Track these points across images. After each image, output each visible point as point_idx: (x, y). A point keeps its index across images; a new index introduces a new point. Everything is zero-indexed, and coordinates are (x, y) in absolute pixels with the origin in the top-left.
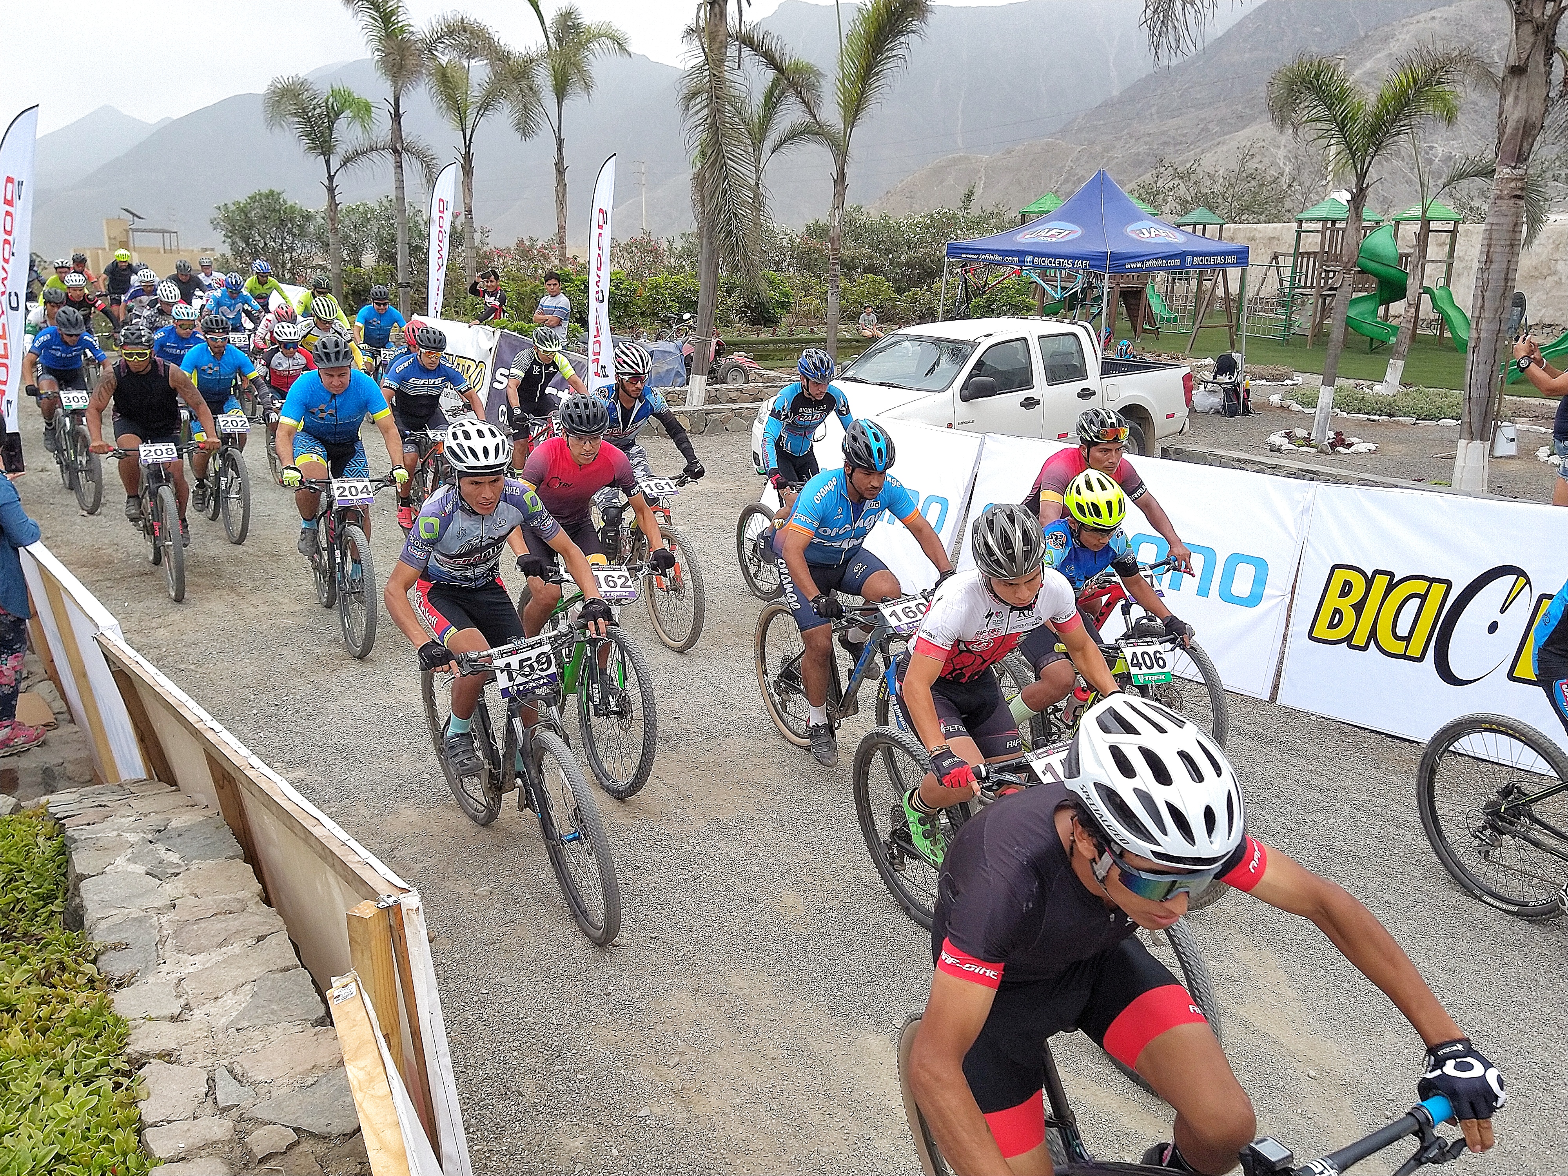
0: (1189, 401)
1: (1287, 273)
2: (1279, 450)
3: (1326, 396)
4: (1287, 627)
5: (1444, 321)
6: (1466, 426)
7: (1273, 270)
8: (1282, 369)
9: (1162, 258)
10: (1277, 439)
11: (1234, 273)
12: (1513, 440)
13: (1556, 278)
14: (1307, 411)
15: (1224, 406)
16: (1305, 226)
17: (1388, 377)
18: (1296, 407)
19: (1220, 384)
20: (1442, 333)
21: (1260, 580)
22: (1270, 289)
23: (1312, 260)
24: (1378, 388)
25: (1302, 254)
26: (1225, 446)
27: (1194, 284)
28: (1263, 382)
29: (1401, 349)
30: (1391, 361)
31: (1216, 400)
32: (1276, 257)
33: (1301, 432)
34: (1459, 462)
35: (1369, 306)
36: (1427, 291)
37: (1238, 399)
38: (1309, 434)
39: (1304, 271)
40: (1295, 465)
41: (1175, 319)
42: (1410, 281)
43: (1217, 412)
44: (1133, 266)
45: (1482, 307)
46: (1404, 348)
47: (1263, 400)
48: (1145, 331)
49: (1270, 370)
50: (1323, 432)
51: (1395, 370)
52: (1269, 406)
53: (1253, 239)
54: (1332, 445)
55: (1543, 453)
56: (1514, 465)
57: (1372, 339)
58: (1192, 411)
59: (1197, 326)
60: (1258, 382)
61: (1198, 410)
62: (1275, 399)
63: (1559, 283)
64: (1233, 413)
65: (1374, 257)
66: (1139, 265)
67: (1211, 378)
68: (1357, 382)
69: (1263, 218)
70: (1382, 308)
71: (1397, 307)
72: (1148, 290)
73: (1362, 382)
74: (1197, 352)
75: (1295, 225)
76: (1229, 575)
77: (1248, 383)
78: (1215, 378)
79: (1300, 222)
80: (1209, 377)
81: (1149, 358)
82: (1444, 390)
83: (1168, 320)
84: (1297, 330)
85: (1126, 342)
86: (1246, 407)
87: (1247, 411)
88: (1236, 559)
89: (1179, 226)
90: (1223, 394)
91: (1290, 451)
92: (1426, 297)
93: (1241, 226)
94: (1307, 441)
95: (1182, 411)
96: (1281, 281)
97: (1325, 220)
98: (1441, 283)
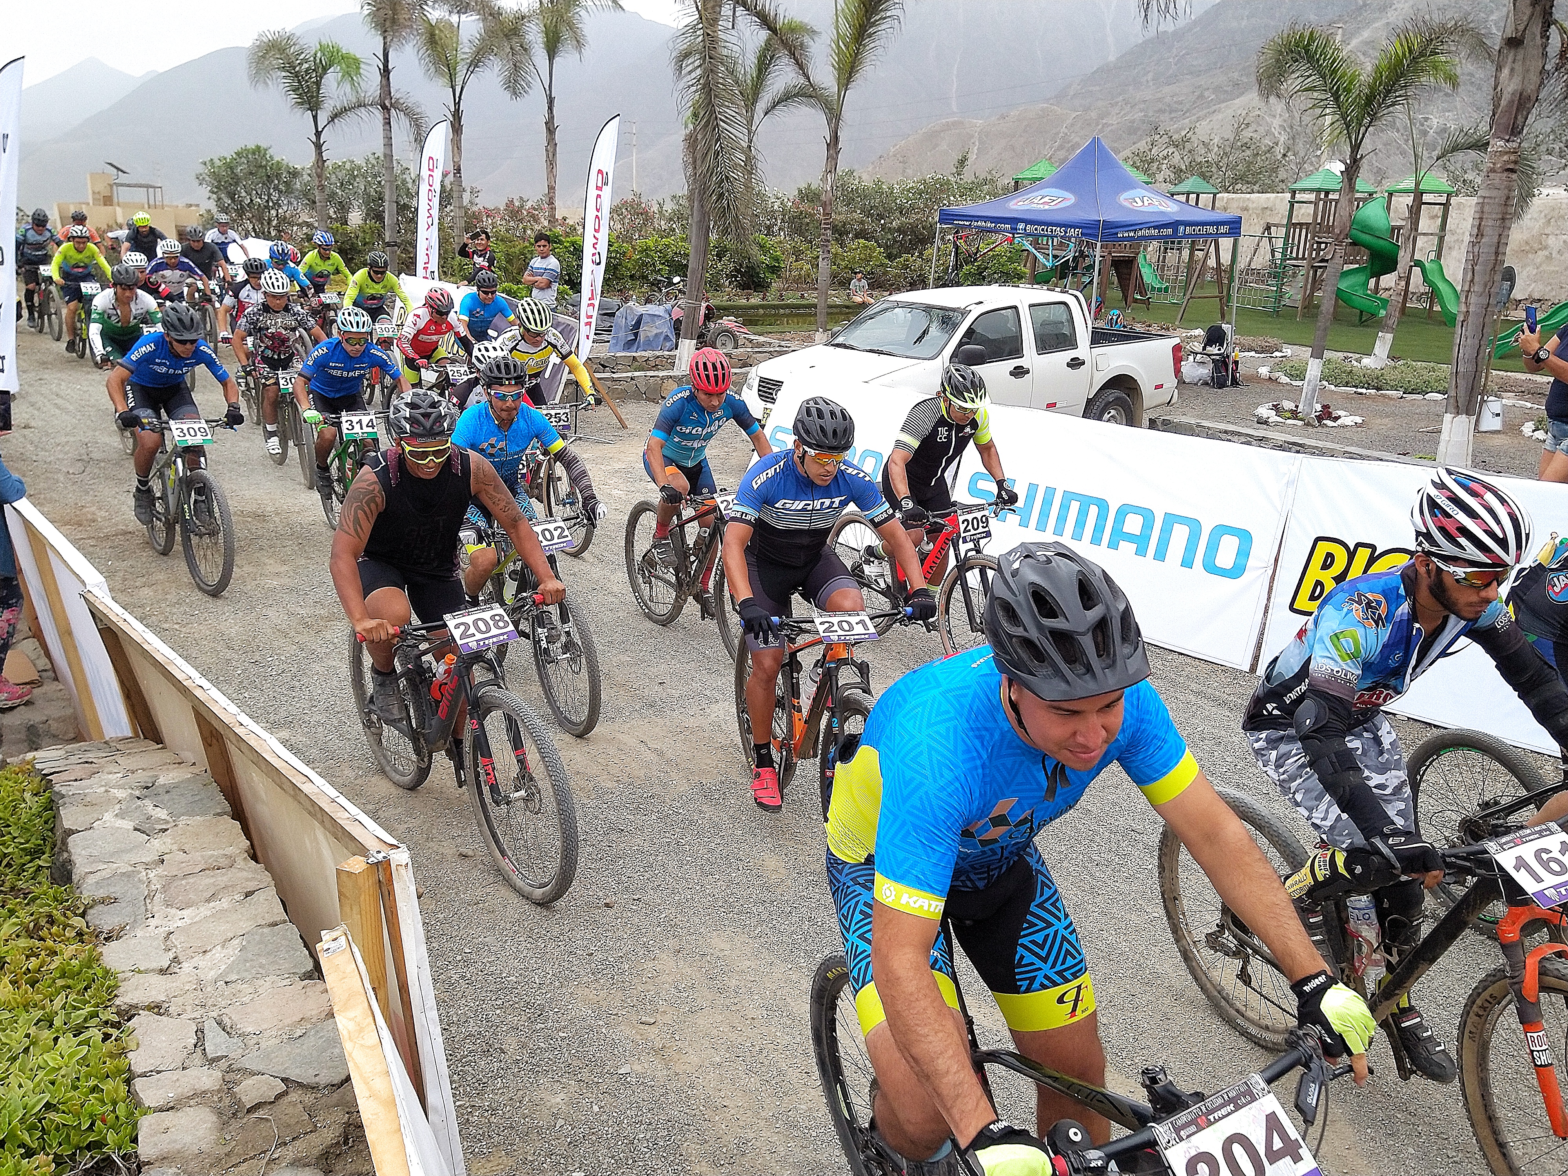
0: (1177, 371)
1: (1279, 244)
2: (1266, 423)
3: (1314, 368)
4: (1269, 599)
5: (1434, 295)
6: (1452, 401)
7: (1265, 241)
8: (1272, 341)
9: (1155, 228)
10: (1264, 411)
11: (1226, 244)
12: (1498, 415)
13: (1546, 253)
14: (1294, 383)
15: (1213, 378)
16: (1298, 197)
17: (1376, 350)
18: (1284, 379)
19: (1209, 355)
20: (1431, 307)
21: (1244, 553)
22: (1262, 260)
23: (1304, 232)
24: (1366, 361)
25: (1295, 225)
26: (1213, 418)
27: (1186, 253)
28: (1253, 354)
29: (1390, 322)
30: (1380, 334)
31: (1205, 372)
32: (1268, 228)
33: (1288, 405)
34: (1444, 436)
35: (1360, 278)
36: (1418, 263)
37: (1227, 370)
38: (1297, 407)
39: (1296, 242)
40: (1280, 437)
41: (1166, 289)
42: (1401, 253)
43: (1206, 384)
44: (1126, 235)
45: (1472, 281)
46: (1393, 321)
47: (1252, 371)
48: (1136, 301)
49: (1260, 341)
50: (1311, 405)
51: (1383, 344)
52: (1256, 378)
53: (1246, 209)
54: (1319, 418)
55: (1528, 428)
56: (1498, 441)
57: (1361, 312)
58: (1181, 382)
59: (1188, 296)
60: (1246, 354)
61: (1187, 381)
62: (1264, 371)
63: (1549, 258)
64: (1221, 385)
65: (1367, 229)
66: (1132, 234)
67: (1200, 349)
68: (1345, 354)
69: (1256, 188)
70: (1372, 281)
71: (1388, 280)
72: (1140, 259)
73: (1350, 355)
74: (1187, 322)
75: (1288, 196)
76: (1213, 547)
77: (1237, 354)
78: (1204, 348)
79: (1294, 193)
80: (1198, 347)
81: (1139, 328)
82: (1432, 364)
83: (1160, 290)
84: (1287, 302)
85: (1117, 312)
86: (1234, 379)
87: (1235, 383)
88: (1222, 530)
89: (1172, 195)
90: (1212, 366)
91: (1277, 424)
92: (1417, 270)
93: (1234, 196)
94: (1294, 414)
95: (1171, 382)
96: (1273, 251)
97: (1318, 191)
98: (1432, 256)
